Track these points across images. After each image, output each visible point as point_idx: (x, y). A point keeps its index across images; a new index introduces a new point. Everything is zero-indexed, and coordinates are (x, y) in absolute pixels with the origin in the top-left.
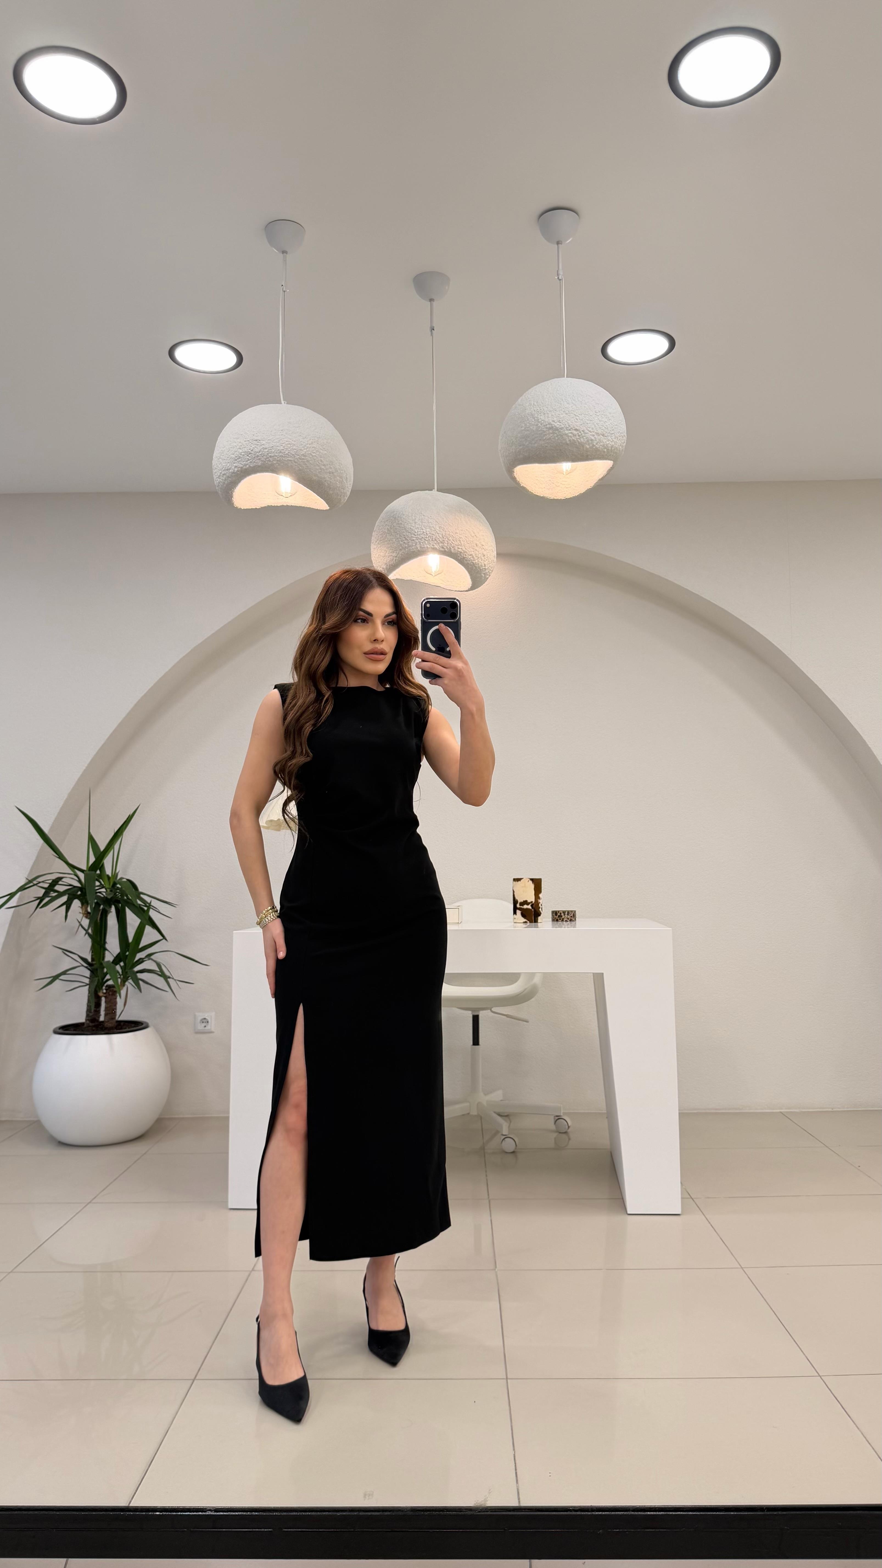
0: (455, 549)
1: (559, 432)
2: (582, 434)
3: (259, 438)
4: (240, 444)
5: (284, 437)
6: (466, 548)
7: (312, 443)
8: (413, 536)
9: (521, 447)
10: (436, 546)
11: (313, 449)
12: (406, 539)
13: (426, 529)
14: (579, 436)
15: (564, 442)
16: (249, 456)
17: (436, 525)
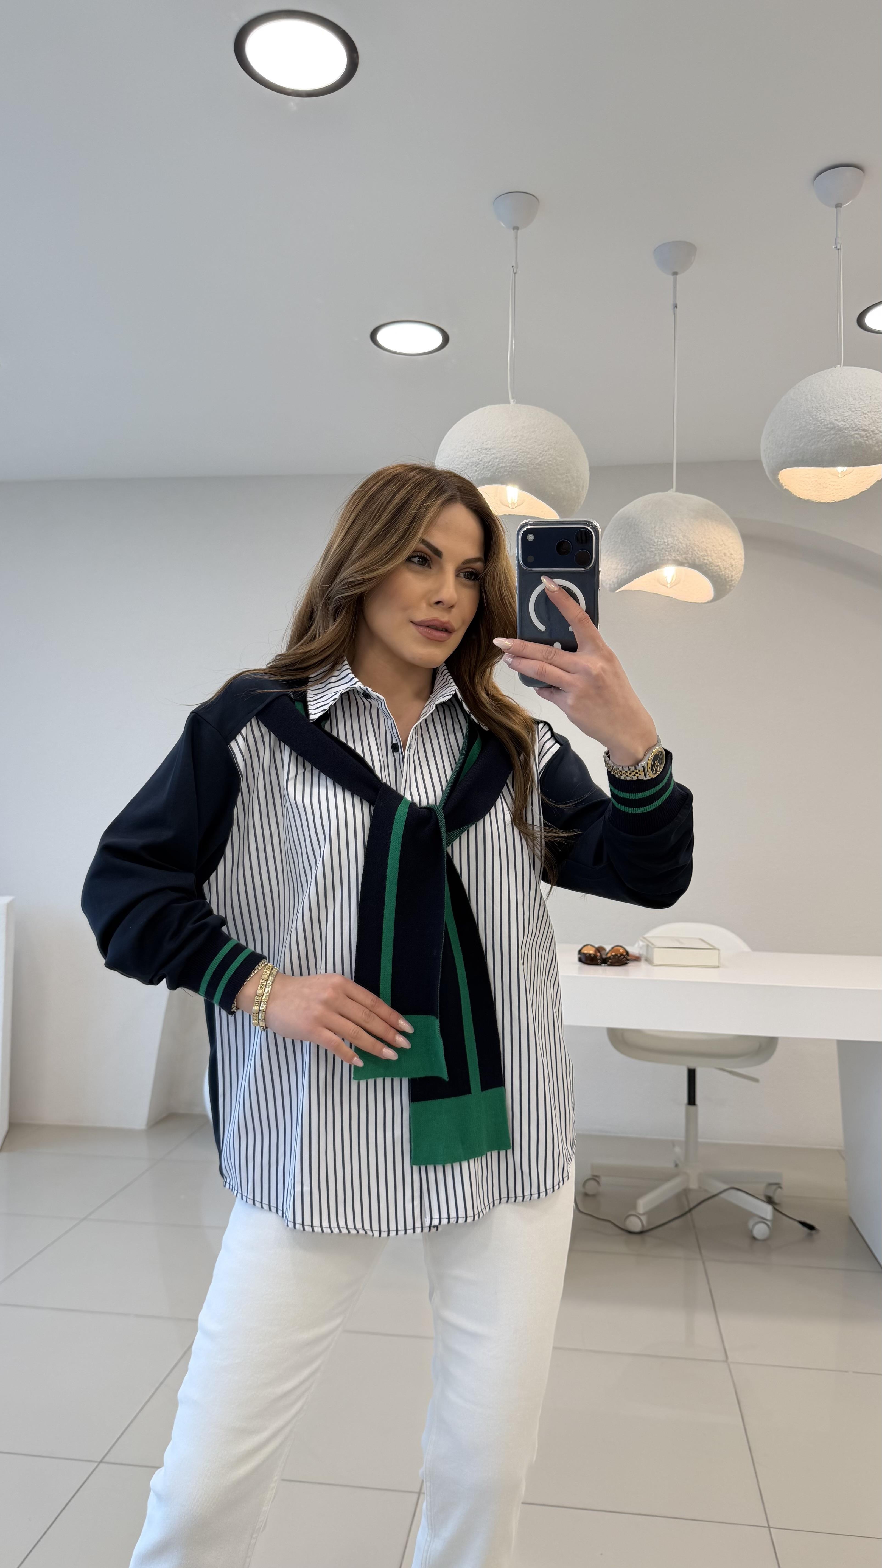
0: (700, 560)
1: (843, 432)
2: (871, 435)
3: (489, 446)
4: (467, 454)
5: (518, 444)
6: (713, 558)
7: (548, 449)
8: (651, 546)
9: (794, 449)
10: (678, 558)
11: (550, 456)
12: (643, 551)
13: (668, 538)
14: (867, 437)
15: (848, 444)
16: (478, 466)
17: (679, 534)
